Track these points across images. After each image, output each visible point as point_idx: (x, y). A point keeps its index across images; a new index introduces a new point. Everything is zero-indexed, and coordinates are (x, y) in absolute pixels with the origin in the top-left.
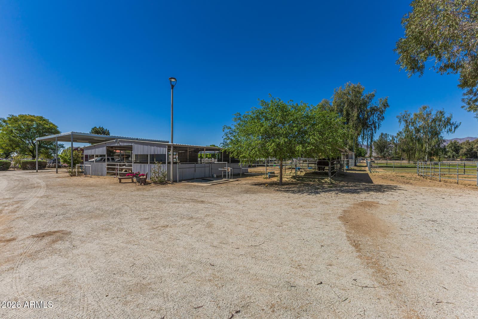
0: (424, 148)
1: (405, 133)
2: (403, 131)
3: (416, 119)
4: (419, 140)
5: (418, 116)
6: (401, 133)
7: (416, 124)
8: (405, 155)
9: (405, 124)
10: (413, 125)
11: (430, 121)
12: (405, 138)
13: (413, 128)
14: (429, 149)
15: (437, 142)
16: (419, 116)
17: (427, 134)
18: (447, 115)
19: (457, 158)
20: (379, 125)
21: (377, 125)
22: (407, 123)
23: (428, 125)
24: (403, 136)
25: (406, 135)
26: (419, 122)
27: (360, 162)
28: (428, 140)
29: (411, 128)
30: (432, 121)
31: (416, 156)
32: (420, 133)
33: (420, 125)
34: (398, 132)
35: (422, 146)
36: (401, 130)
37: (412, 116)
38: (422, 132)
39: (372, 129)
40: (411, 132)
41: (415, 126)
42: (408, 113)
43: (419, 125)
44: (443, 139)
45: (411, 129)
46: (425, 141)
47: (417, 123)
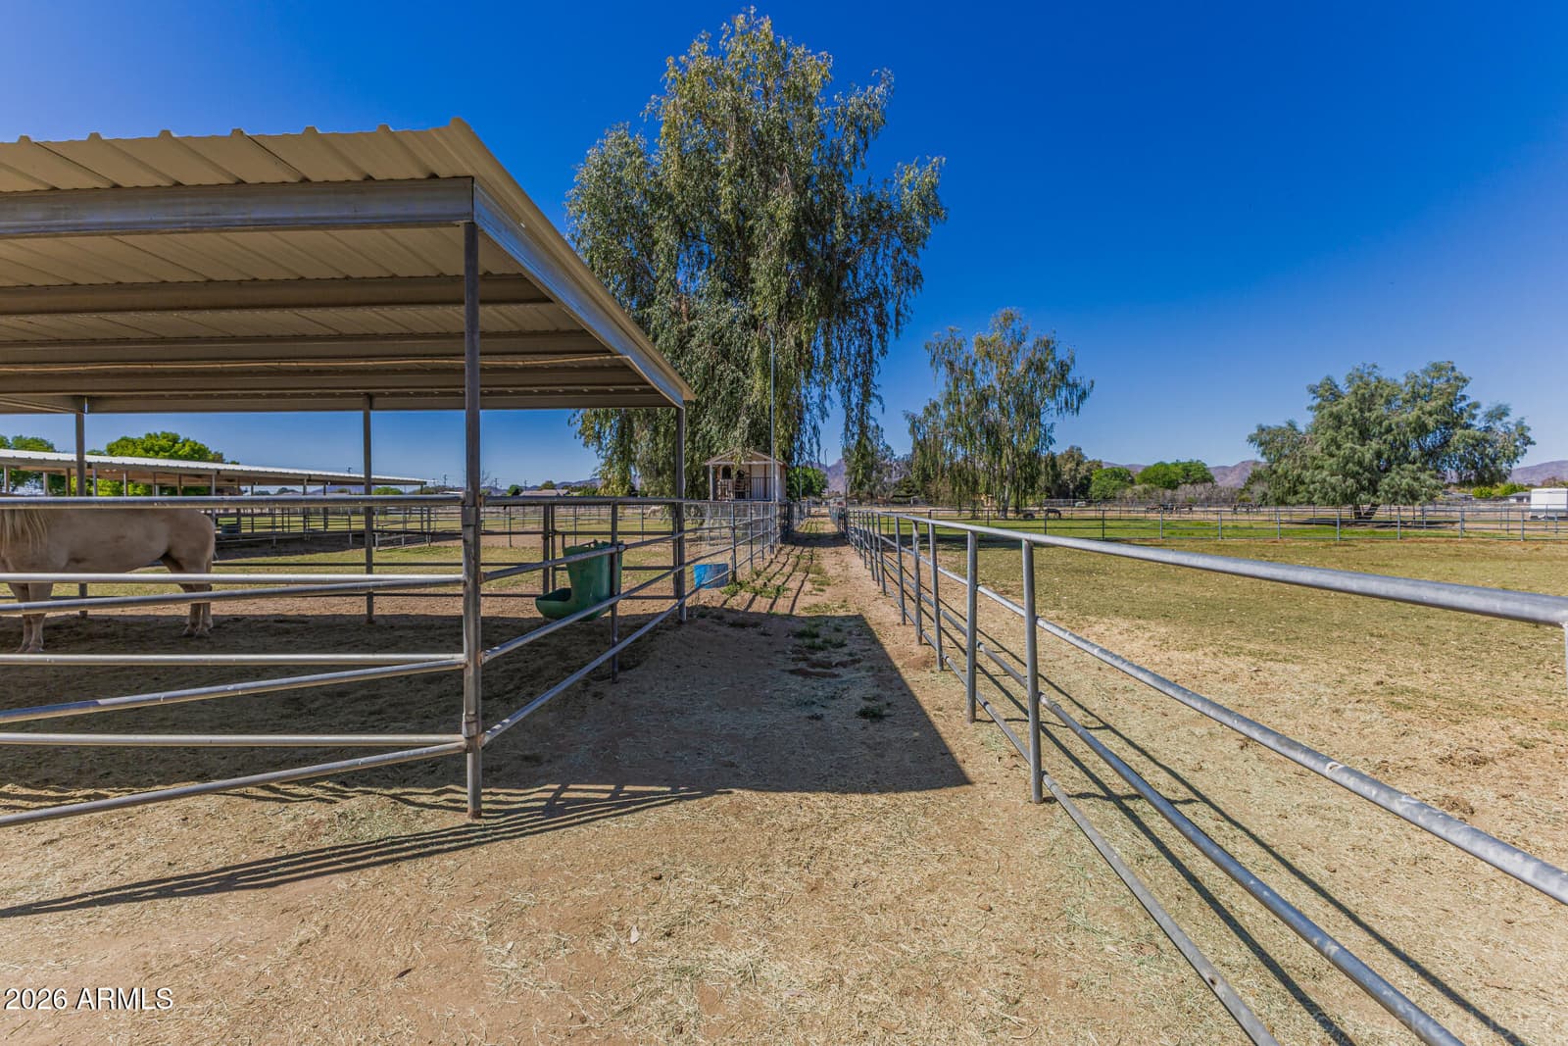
18: (1061, 354)
20: (898, 313)
21: (890, 307)
27: (809, 515)
39: (864, 332)
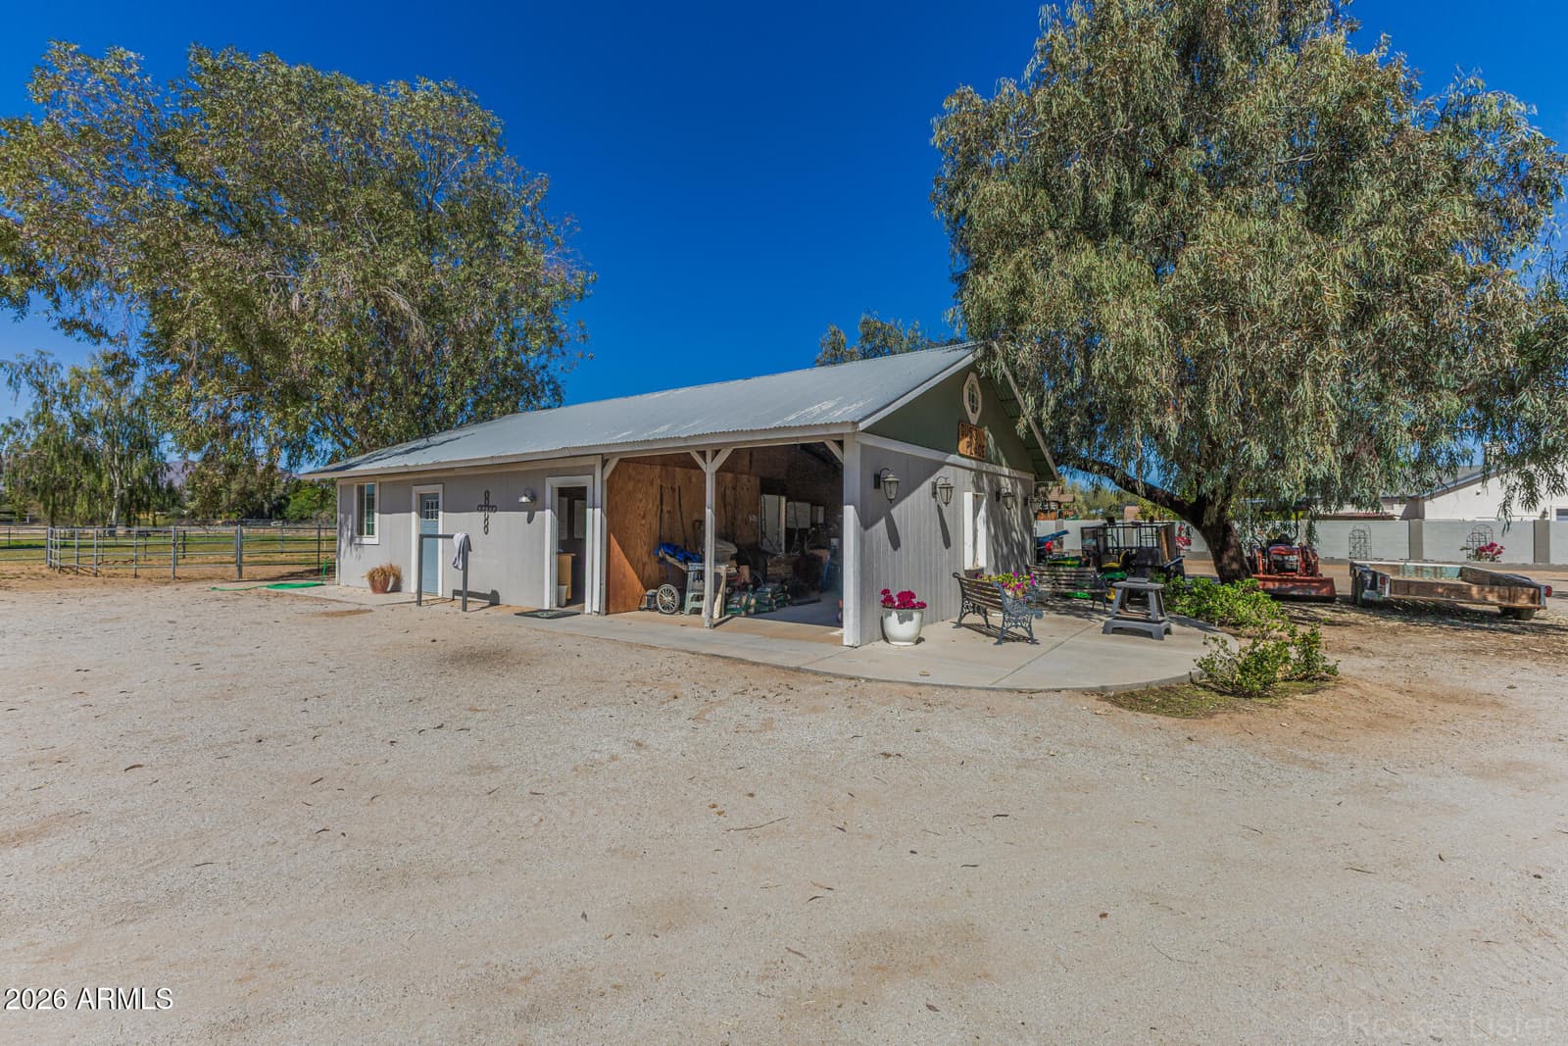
0: (104, 486)
1: (36, 429)
2: (27, 421)
3: (80, 387)
4: (89, 459)
5: (84, 379)
6: (17, 425)
7: (79, 402)
8: (36, 508)
9: (35, 395)
10: (68, 406)
11: (125, 402)
12: (36, 445)
13: (66, 414)
14: (122, 487)
15: (146, 470)
16: (88, 378)
17: (118, 442)
19: (215, 517)
22: (46, 393)
23: (121, 413)
24: (28, 437)
25: (39, 435)
26: (88, 398)
28: (121, 459)
29: (61, 414)
30: (133, 406)
31: (78, 510)
32: (93, 437)
33: (93, 410)
34: (7, 422)
35: (100, 477)
36: (20, 416)
37: (65, 375)
38: (99, 431)
40: (58, 427)
41: (74, 408)
42: (50, 361)
43: (88, 407)
44: (167, 461)
45: (60, 416)
46: (109, 461)
47: (83, 400)
